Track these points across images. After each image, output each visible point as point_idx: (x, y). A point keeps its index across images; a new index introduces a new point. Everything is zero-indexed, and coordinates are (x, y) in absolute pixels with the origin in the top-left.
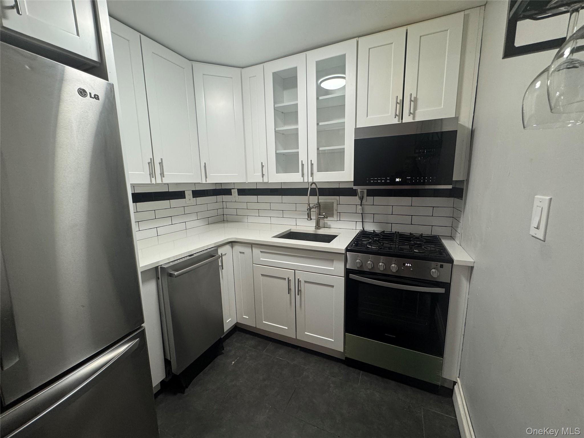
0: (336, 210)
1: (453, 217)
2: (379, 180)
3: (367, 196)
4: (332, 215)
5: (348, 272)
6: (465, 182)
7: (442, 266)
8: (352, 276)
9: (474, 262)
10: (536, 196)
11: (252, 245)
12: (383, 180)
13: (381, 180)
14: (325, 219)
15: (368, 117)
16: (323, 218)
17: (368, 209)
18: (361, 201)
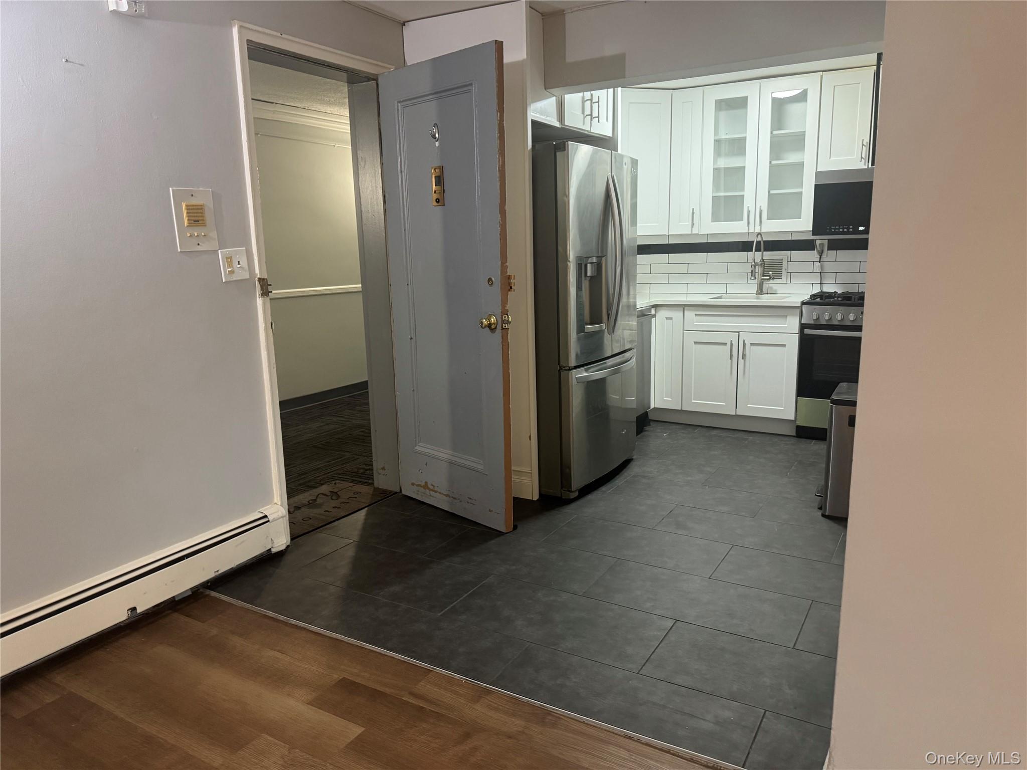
0: (786, 269)
2: (841, 228)
3: (828, 250)
4: (779, 276)
5: (803, 327)
8: (807, 331)
11: (684, 307)
12: (845, 228)
13: (843, 229)
14: (771, 281)
15: (832, 159)
16: (768, 279)
18: (821, 256)
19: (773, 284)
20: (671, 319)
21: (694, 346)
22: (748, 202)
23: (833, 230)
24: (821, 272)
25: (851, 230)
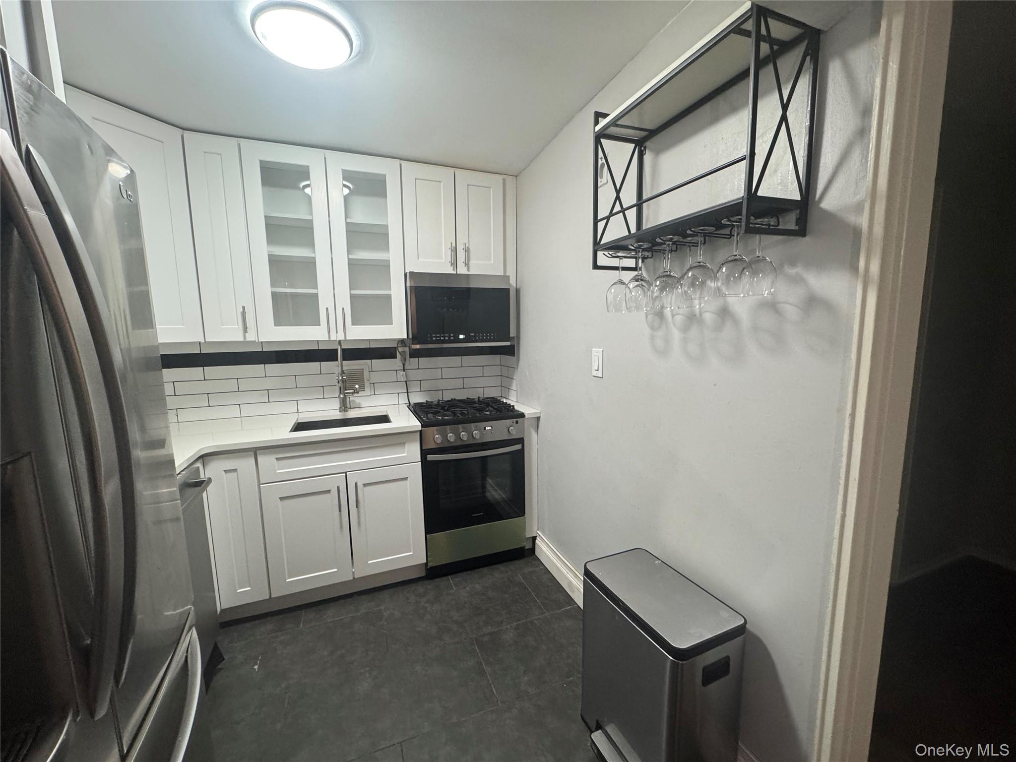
0: (368, 380)
1: (501, 376)
2: (442, 337)
3: (410, 357)
4: (362, 388)
5: (424, 453)
6: (516, 338)
7: (517, 422)
8: (430, 457)
9: (540, 412)
10: (594, 349)
11: (255, 451)
13: (444, 337)
14: (356, 395)
15: (420, 261)
16: (352, 393)
17: (414, 375)
18: (404, 365)
19: (356, 399)
20: (235, 470)
21: (280, 503)
22: (325, 302)
23: (434, 339)
24: (406, 381)
25: (452, 338)
